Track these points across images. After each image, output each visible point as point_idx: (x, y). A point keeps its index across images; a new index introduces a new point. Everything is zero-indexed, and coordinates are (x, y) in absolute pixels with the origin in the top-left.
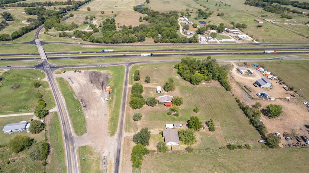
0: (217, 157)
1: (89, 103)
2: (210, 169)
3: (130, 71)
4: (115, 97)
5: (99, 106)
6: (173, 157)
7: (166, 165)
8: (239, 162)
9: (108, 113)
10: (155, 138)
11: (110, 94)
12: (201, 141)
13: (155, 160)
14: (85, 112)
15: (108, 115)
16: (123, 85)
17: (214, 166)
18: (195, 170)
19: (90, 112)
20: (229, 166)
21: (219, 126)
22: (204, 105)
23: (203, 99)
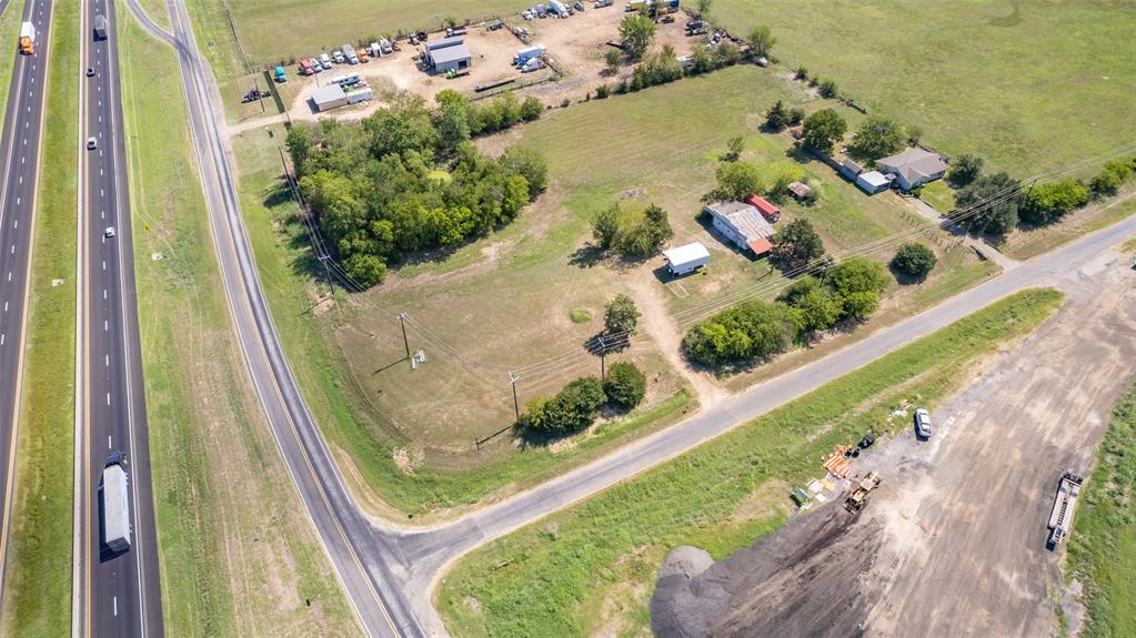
1: (1024, 490)
3: (520, 490)
4: (864, 407)
5: (989, 429)
9: (988, 362)
10: (945, 199)
11: (866, 444)
14: (1087, 454)
15: (997, 357)
16: (728, 435)
19: (1059, 432)
22: (680, 148)
23: (639, 155)
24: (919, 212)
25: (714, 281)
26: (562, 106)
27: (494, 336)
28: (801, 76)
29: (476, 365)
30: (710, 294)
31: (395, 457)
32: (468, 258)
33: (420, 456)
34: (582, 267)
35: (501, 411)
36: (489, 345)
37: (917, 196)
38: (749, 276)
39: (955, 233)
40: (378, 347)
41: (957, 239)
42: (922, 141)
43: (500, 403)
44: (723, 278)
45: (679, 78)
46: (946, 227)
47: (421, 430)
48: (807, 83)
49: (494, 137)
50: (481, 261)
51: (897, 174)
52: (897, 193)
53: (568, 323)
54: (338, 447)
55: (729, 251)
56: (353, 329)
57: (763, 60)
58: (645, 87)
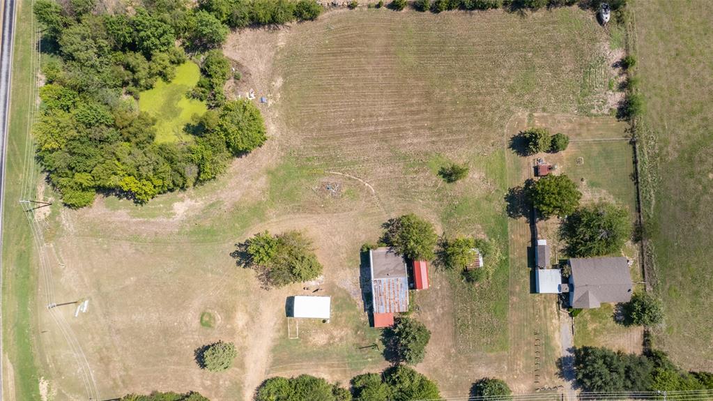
0: (661, 159)
2: (700, 187)
6: (666, 284)
7: (694, 303)
8: (676, 108)
10: (595, 330)
12: (604, 191)
13: (678, 332)
17: (691, 175)
18: (706, 228)
20: (689, 137)
21: (535, 114)
22: (416, 136)
23: (372, 128)
24: (557, 335)
25: (326, 332)
26: (349, 6)
27: (141, 309)
28: (624, 64)
29: (118, 331)
30: (315, 345)
31: (40, 384)
32: (160, 209)
33: (54, 392)
34: (239, 264)
35: (115, 383)
36: (134, 317)
37: (571, 315)
38: (357, 341)
39: (562, 375)
40: (62, 280)
41: (558, 381)
42: (646, 243)
43: (118, 376)
44: (335, 333)
45: (495, 7)
46: (562, 363)
47: (60, 373)
48: (623, 78)
49: (260, 31)
50: (169, 216)
51: (572, 287)
52: (558, 303)
53: (196, 323)
54: (8, 361)
55: (361, 304)
56: (53, 249)
57: (607, 17)
58: (450, 8)
